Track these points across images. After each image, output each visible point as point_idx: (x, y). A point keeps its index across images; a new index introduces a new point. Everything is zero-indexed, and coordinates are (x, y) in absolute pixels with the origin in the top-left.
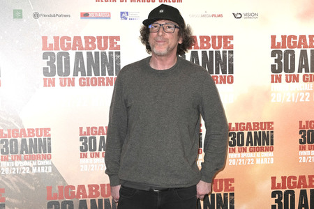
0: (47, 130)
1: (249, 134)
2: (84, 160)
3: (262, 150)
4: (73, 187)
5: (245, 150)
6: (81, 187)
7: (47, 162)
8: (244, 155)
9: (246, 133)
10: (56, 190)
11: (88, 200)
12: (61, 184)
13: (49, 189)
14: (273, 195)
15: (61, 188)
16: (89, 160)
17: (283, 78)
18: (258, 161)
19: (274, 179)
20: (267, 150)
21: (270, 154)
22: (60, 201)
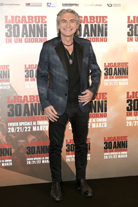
0: (7, 66)
1: (115, 69)
2: (27, 82)
3: (122, 78)
4: (21, 97)
5: (113, 78)
6: (26, 97)
7: (8, 83)
8: (112, 80)
9: (113, 68)
10: (12, 98)
11: (29, 104)
12: (15, 95)
13: (9, 97)
14: (128, 102)
15: (15, 97)
16: (30, 82)
17: (134, 39)
18: (120, 84)
19: (128, 93)
20: (125, 77)
21: (126, 80)
22: (14, 104)
